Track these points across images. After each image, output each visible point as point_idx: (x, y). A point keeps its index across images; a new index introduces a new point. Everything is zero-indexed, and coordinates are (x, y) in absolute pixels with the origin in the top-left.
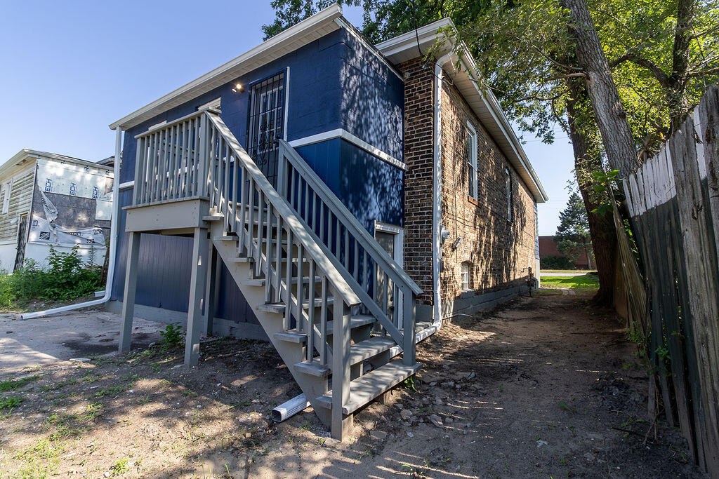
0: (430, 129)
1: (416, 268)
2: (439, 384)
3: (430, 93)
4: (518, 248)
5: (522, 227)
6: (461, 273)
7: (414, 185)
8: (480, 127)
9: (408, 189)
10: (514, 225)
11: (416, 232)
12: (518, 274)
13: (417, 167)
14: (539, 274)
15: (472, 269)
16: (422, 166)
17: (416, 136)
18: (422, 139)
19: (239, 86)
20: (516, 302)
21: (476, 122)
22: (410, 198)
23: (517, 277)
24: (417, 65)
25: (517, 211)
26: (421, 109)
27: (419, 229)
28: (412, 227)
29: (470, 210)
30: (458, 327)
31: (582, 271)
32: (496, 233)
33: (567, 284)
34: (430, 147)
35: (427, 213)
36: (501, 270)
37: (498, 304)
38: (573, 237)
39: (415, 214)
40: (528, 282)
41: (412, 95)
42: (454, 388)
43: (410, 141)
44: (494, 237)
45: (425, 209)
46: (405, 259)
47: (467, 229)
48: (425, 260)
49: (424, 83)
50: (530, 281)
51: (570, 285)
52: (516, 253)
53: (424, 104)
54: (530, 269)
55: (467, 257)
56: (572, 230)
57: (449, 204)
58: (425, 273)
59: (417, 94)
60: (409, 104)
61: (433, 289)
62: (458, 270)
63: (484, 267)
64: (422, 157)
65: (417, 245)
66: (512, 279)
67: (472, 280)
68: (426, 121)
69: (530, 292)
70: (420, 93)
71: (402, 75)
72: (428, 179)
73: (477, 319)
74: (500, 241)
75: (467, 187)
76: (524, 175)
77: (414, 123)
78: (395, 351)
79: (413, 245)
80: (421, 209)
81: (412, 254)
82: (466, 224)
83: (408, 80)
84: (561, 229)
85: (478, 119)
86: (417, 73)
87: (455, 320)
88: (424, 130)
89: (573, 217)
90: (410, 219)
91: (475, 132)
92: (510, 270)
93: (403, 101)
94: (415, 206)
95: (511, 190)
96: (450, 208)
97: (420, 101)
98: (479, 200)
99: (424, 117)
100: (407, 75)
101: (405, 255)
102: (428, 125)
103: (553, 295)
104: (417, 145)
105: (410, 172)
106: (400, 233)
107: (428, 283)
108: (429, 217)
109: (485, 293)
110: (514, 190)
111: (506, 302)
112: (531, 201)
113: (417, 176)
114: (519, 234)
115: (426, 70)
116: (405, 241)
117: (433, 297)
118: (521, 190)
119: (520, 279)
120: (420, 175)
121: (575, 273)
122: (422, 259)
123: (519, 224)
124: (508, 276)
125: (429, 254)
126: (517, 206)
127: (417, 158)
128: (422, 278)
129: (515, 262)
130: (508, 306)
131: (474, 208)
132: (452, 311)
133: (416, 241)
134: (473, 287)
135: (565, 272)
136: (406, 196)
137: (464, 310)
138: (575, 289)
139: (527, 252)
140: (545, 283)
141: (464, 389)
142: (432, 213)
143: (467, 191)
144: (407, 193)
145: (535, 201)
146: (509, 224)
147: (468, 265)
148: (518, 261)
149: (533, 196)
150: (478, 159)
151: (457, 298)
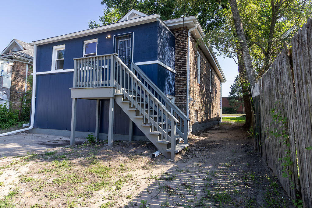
0: (186, 57)
2: (195, 150)
3: (186, 43)
4: (214, 104)
5: (216, 94)
6: (194, 114)
8: (202, 53)
9: (177, 81)
11: (180, 98)
13: (180, 72)
14: (222, 116)
15: (198, 113)
16: (182, 72)
17: (180, 60)
18: (182, 61)
19: (109, 36)
20: (213, 127)
21: (200, 51)
22: (177, 85)
23: (213, 117)
24: (181, 31)
25: (214, 87)
26: (182, 49)
27: (181, 97)
28: (178, 96)
29: (198, 89)
31: (240, 115)
32: (206, 98)
34: (186, 65)
35: (184, 91)
36: (207, 114)
37: (206, 128)
38: (237, 98)
39: (179, 91)
41: (178, 43)
42: (200, 151)
43: (177, 62)
45: (184, 89)
47: (197, 97)
49: (183, 38)
50: (218, 119)
51: (235, 121)
52: (213, 106)
53: (183, 47)
54: (218, 113)
55: (196, 108)
56: (236, 94)
57: (191, 87)
59: (181, 43)
60: (177, 46)
63: (202, 112)
64: (182, 69)
65: (180, 103)
66: (211, 118)
67: (198, 117)
68: (184, 54)
69: (218, 124)
70: (182, 42)
71: (174, 34)
72: (185, 77)
73: (200, 133)
74: (207, 101)
75: (197, 79)
76: (217, 71)
77: (179, 55)
78: (181, 139)
79: (178, 103)
80: (182, 89)
82: (197, 95)
83: (176, 36)
84: (231, 94)
85: (201, 49)
86: (181, 34)
87: (193, 133)
88: (183, 58)
89: (237, 88)
90: (177, 93)
91: (199, 55)
92: (211, 114)
93: (175, 45)
94: (180, 88)
95: (212, 78)
96: (191, 89)
97: (182, 46)
98: (201, 84)
99: (183, 52)
100: (177, 34)
102: (185, 56)
103: (228, 125)
104: (180, 63)
105: (177, 74)
106: (173, 98)
108: (185, 93)
109: (202, 123)
110: (213, 78)
111: (209, 127)
112: (219, 82)
113: (180, 76)
114: (214, 98)
115: (184, 33)
116: (175, 102)
118: (216, 77)
119: (214, 118)
120: (181, 76)
121: (237, 115)
123: (214, 93)
124: (210, 116)
125: (185, 107)
126: (214, 85)
127: (180, 69)
129: (212, 110)
130: (211, 129)
131: (199, 87)
132: (191, 129)
133: (180, 102)
134: (198, 120)
135: (233, 115)
137: (195, 129)
138: (237, 122)
139: (217, 106)
140: (224, 120)
141: (203, 151)
142: (186, 91)
143: (197, 81)
144: (176, 83)
145: (221, 82)
146: (211, 94)
147: (196, 111)
148: (214, 110)
149: (220, 79)
150: (200, 66)
151: (193, 125)
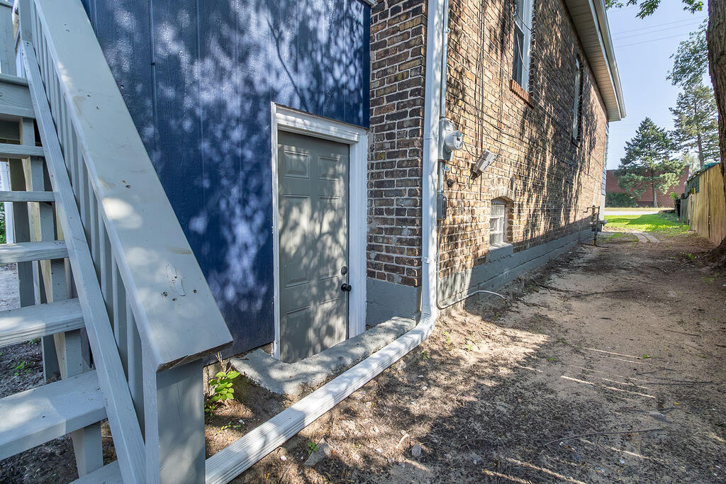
1: (389, 212)
4: (584, 179)
5: (591, 150)
6: (489, 217)
7: (387, 33)
9: (377, 46)
10: (581, 145)
11: (391, 136)
12: (579, 214)
14: (606, 213)
15: (512, 211)
20: (576, 255)
22: (381, 64)
23: (578, 218)
25: (587, 125)
27: (396, 131)
28: (382, 128)
29: (514, 108)
30: (477, 319)
31: (647, 209)
32: (555, 153)
33: (640, 226)
35: (412, 93)
36: (557, 211)
38: (638, 171)
39: (389, 99)
40: (592, 226)
44: (551, 161)
45: (408, 84)
46: (371, 194)
47: (505, 140)
48: (406, 196)
50: (594, 225)
52: (579, 184)
55: (503, 190)
56: (638, 162)
57: (469, 83)
58: (404, 221)
61: (420, 253)
62: (484, 212)
63: (532, 206)
65: (392, 165)
66: (572, 220)
67: (510, 229)
69: (595, 240)
73: (514, 295)
74: (560, 168)
75: (511, 61)
79: (384, 165)
80: (401, 87)
81: (381, 184)
82: (505, 131)
87: (472, 304)
89: (642, 147)
90: (379, 110)
92: (570, 211)
94: (390, 82)
95: (581, 93)
96: (470, 92)
98: (531, 94)
101: (370, 185)
103: (625, 242)
105: (380, 6)
106: (361, 141)
107: (411, 242)
109: (532, 246)
110: (584, 94)
111: (561, 255)
112: (604, 116)
113: (393, 12)
114: (586, 160)
116: (370, 158)
117: (420, 271)
118: (594, 95)
119: (581, 221)
120: (398, 10)
122: (399, 193)
123: (587, 146)
124: (567, 218)
125: (415, 183)
126: (587, 119)
128: (400, 232)
129: (577, 197)
130: (566, 263)
131: (521, 105)
132: (467, 287)
133: (390, 155)
134: (511, 240)
136: (372, 62)
137: (491, 281)
138: (653, 232)
139: (592, 186)
143: (508, 69)
144: (373, 54)
145: (608, 116)
146: (574, 144)
147: (504, 202)
148: (581, 197)
149: (606, 109)
150: (534, 19)
151: (480, 261)
